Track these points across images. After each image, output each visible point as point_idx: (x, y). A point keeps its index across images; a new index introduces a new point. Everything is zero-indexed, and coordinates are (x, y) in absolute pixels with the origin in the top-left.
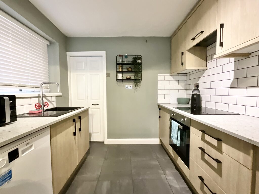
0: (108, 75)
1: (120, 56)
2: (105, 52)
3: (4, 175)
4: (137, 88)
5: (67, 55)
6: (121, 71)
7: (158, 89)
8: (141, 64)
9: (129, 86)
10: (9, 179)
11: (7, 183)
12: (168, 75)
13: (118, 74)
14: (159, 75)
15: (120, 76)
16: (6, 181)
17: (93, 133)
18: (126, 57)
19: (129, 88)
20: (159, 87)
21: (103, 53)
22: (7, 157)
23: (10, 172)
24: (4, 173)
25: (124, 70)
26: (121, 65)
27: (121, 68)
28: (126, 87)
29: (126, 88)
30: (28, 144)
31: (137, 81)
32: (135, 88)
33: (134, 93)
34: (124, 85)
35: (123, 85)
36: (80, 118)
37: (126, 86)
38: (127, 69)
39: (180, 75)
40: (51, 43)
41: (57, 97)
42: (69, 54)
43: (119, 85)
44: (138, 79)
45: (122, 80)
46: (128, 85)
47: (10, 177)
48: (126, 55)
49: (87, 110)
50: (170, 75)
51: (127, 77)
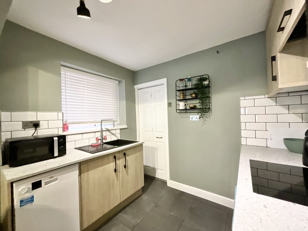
0: (170, 104)
1: (181, 80)
2: (166, 79)
3: (27, 199)
4: (205, 120)
5: (135, 89)
6: (182, 99)
7: (241, 121)
8: (208, 86)
9: (195, 117)
10: (31, 202)
11: (29, 204)
12: (263, 96)
13: (179, 103)
14: (241, 98)
15: (182, 105)
16: (28, 203)
17: (158, 169)
18: (189, 80)
19: (194, 119)
20: (243, 118)
21: (164, 81)
22: (31, 186)
23: (33, 197)
24: (27, 197)
25: (188, 97)
26: (182, 92)
27: (182, 96)
28: (191, 118)
29: (191, 120)
30: (52, 177)
31: (205, 110)
32: (203, 120)
33: (202, 126)
34: (188, 116)
35: (186, 116)
37: (191, 116)
38: (191, 95)
39: (290, 94)
40: (119, 82)
41: (121, 130)
42: (136, 87)
43: (182, 116)
44: (204, 107)
45: (185, 111)
46: (192, 116)
47: (32, 201)
48: (189, 77)
50: (266, 97)
51: (190, 106)
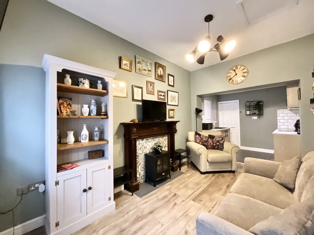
0: (240, 112)
1: (248, 102)
2: (238, 100)
5: (218, 104)
6: (248, 109)
8: (262, 105)
9: (255, 118)
13: (247, 111)
14: (278, 110)
15: (248, 113)
20: (278, 118)
21: (238, 101)
25: (251, 109)
26: (248, 107)
29: (253, 119)
31: (260, 114)
32: (259, 119)
33: (259, 121)
34: (251, 117)
36: (227, 131)
37: (253, 117)
38: (253, 108)
43: (248, 117)
45: (250, 115)
48: (252, 101)
49: (229, 129)
50: (287, 110)
51: (253, 113)
